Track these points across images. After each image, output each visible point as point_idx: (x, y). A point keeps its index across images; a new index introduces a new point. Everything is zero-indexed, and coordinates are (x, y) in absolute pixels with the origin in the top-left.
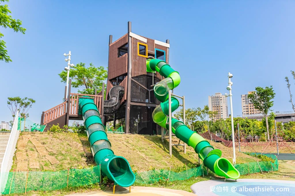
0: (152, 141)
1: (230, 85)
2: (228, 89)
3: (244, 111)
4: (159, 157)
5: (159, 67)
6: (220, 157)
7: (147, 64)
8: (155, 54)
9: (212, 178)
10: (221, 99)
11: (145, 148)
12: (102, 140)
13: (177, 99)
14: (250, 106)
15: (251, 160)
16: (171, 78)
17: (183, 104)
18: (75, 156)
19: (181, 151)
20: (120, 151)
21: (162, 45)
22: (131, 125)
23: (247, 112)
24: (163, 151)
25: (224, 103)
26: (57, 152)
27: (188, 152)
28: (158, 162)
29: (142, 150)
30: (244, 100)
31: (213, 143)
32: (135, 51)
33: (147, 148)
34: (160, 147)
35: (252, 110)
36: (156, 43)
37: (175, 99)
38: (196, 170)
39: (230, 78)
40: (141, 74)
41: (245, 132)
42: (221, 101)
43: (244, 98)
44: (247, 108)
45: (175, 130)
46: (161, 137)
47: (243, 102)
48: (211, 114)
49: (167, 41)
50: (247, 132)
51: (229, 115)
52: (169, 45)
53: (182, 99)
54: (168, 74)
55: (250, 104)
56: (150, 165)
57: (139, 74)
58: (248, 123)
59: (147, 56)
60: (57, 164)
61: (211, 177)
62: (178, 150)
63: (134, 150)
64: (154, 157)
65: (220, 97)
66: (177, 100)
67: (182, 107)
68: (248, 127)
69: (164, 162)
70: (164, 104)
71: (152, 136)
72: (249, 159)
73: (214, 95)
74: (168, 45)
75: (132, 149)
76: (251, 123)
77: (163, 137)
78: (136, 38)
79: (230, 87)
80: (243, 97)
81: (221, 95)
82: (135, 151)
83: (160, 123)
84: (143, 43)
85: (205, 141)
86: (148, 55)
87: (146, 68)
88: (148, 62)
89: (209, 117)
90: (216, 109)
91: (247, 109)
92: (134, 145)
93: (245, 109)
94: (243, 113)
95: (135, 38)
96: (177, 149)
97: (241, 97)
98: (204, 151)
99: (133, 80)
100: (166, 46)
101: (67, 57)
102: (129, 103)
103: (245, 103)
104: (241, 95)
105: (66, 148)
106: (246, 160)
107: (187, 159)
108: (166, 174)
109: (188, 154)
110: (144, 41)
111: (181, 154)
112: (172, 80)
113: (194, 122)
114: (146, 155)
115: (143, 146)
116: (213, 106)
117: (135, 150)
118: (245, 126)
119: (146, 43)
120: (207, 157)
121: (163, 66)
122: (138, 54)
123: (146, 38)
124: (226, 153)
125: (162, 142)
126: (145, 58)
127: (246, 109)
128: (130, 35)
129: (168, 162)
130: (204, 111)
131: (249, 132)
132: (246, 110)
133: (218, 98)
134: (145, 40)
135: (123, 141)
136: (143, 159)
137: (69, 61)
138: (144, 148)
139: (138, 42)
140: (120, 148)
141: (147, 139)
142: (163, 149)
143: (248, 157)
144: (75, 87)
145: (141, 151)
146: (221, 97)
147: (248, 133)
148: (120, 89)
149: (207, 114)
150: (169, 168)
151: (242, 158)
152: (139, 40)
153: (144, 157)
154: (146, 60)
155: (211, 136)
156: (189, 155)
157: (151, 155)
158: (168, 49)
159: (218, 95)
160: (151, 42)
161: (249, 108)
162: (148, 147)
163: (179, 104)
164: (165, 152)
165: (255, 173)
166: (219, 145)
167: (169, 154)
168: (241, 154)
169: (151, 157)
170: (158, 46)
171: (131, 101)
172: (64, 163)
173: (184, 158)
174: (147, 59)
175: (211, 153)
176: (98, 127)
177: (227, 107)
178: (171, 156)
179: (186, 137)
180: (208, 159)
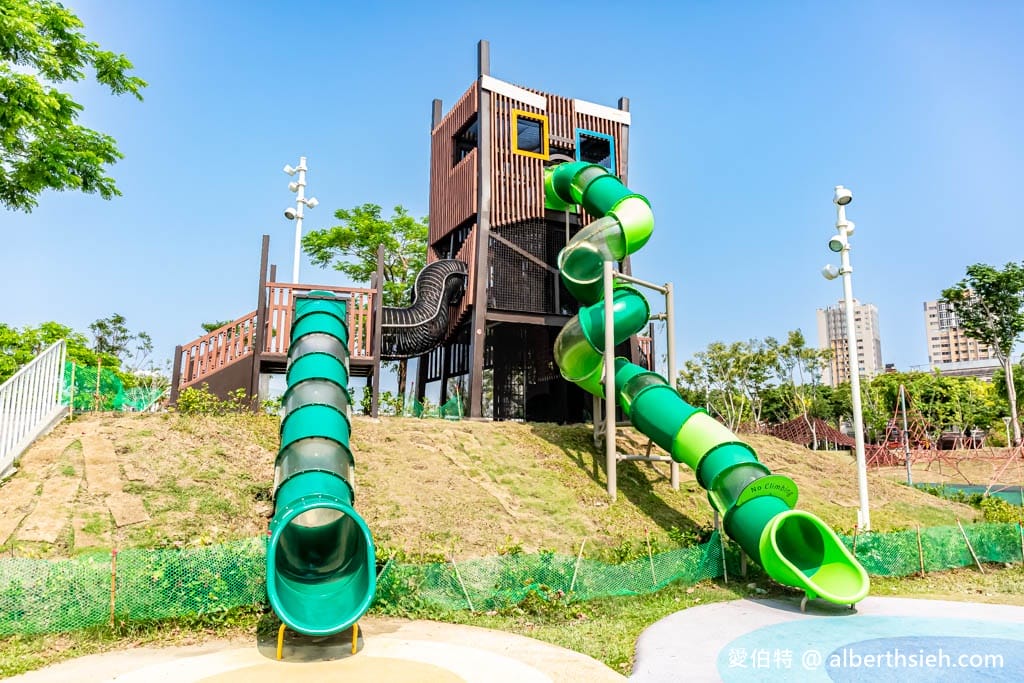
0: (556, 443)
1: (844, 231)
2: (836, 247)
3: (935, 354)
4: (563, 502)
5: (581, 187)
6: (791, 507)
7: (547, 181)
8: (577, 147)
9: (758, 590)
10: (857, 317)
11: (519, 470)
12: (312, 437)
13: (639, 294)
14: (956, 337)
15: (940, 515)
16: (616, 219)
17: (667, 313)
18: (229, 494)
19: (662, 479)
20: (414, 481)
21: (603, 118)
22: (502, 392)
23: (946, 357)
24: (587, 481)
25: (867, 329)
26: (158, 482)
27: (689, 484)
28: (556, 519)
29: (508, 476)
30: (935, 319)
31: (800, 452)
32: (502, 141)
33: (528, 469)
34: (581, 464)
35: (962, 348)
36: (581, 112)
37: (635, 292)
38: (696, 554)
39: (843, 207)
40: (524, 217)
41: (937, 419)
42: (857, 323)
43: (934, 312)
44: (945, 342)
45: (630, 403)
46: (592, 431)
47: (931, 324)
48: (813, 358)
49: (620, 101)
50: (942, 417)
51: (884, 367)
52: (628, 114)
53: (663, 292)
54: (609, 206)
55: (955, 329)
56: (517, 531)
57: (516, 216)
58: (945, 387)
59: (546, 157)
60: (139, 526)
61: (751, 586)
62: (649, 477)
63: (474, 474)
64: (543, 503)
66: (643, 298)
67: (665, 321)
68: (945, 400)
69: (578, 522)
70: (591, 313)
71: (566, 427)
72: (937, 510)
74: (622, 117)
75: (466, 473)
76: (957, 390)
77: (597, 428)
78: (506, 95)
79: (842, 238)
80: (931, 308)
82: (474, 479)
83: (584, 378)
84: (533, 112)
85: (735, 443)
86: (551, 153)
87: (543, 196)
88: (549, 176)
89: (806, 369)
90: (842, 349)
91: (946, 346)
92: (479, 459)
93: (938, 346)
94: (930, 358)
95: (503, 97)
96: (646, 471)
97: (925, 309)
98: (728, 482)
99: (498, 237)
100: (616, 121)
101: (294, 175)
102: (480, 314)
103: (937, 326)
104: (925, 304)
105: (205, 467)
106: (921, 516)
107: (678, 510)
108: (562, 572)
109: (690, 491)
110: (536, 106)
111: (660, 491)
112: (619, 224)
113: (763, 386)
114: (515, 493)
115: (512, 463)
116: (834, 338)
117: (479, 474)
118: (935, 399)
119: (543, 111)
120: (736, 507)
121: (593, 182)
122: (514, 150)
123: (542, 95)
124: (844, 488)
125: (595, 448)
126: (539, 160)
127: (943, 346)
128: (484, 86)
129: (595, 522)
130: (789, 349)
131: (949, 418)
132: (940, 350)
134: (540, 103)
135: (443, 443)
136: (499, 510)
137: (301, 190)
138: (515, 468)
139: (513, 107)
140: (421, 468)
141: (539, 438)
142: (589, 473)
143: (931, 504)
144: (362, 279)
145: (499, 478)
146: (857, 312)
147: (945, 421)
148: (453, 268)
149: (796, 359)
150: (577, 548)
151: (904, 505)
152: (518, 102)
153: (502, 502)
154: (542, 168)
155: (814, 431)
156: (692, 496)
157: (532, 495)
158: (624, 128)
160: (560, 106)
161: (953, 341)
162: (534, 466)
163: (648, 310)
164: (593, 483)
165: (952, 569)
166: (820, 460)
167: (607, 490)
168: (906, 492)
169: (530, 500)
170: (585, 119)
171: (490, 310)
172: (166, 524)
173: (667, 506)
174: (546, 163)
175: (753, 490)
176: (316, 392)
177: (878, 342)
178: (614, 500)
179: (666, 428)
180: (740, 513)
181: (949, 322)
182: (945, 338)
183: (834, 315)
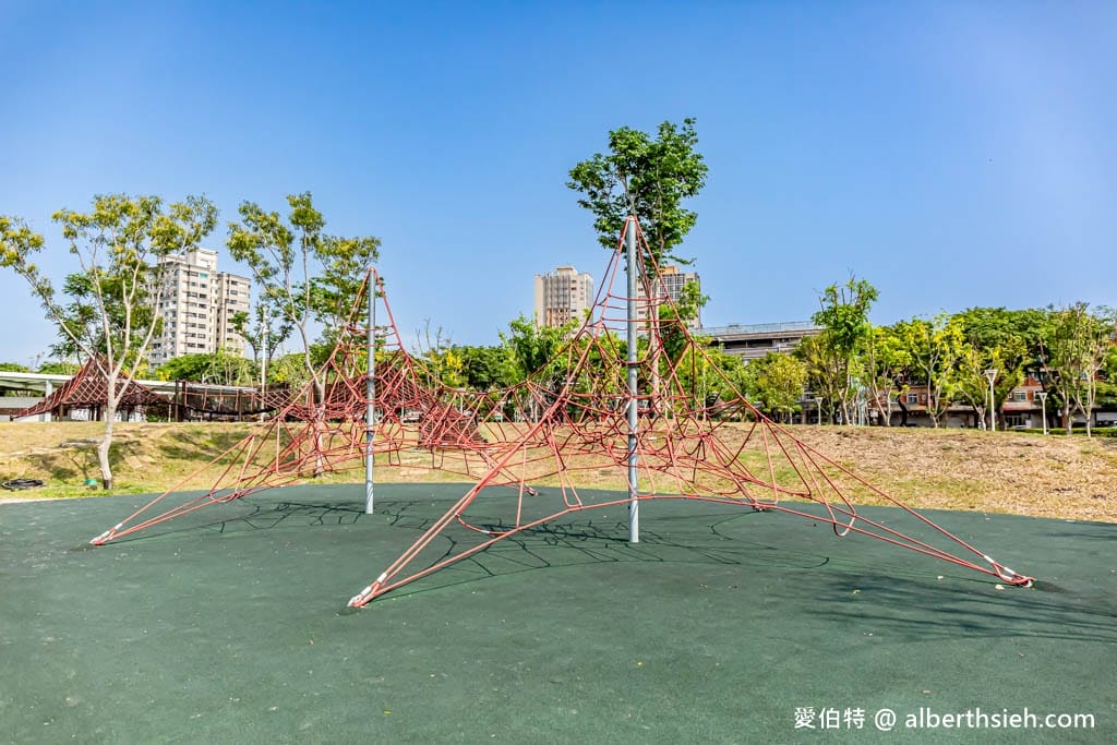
10: (573, 286)
25: (582, 299)
42: (572, 292)
65: (572, 279)
73: (552, 275)
81: (573, 274)
90: (557, 318)
116: (550, 307)
133: (564, 281)
146: (574, 281)
159: (564, 273)
183: (552, 281)
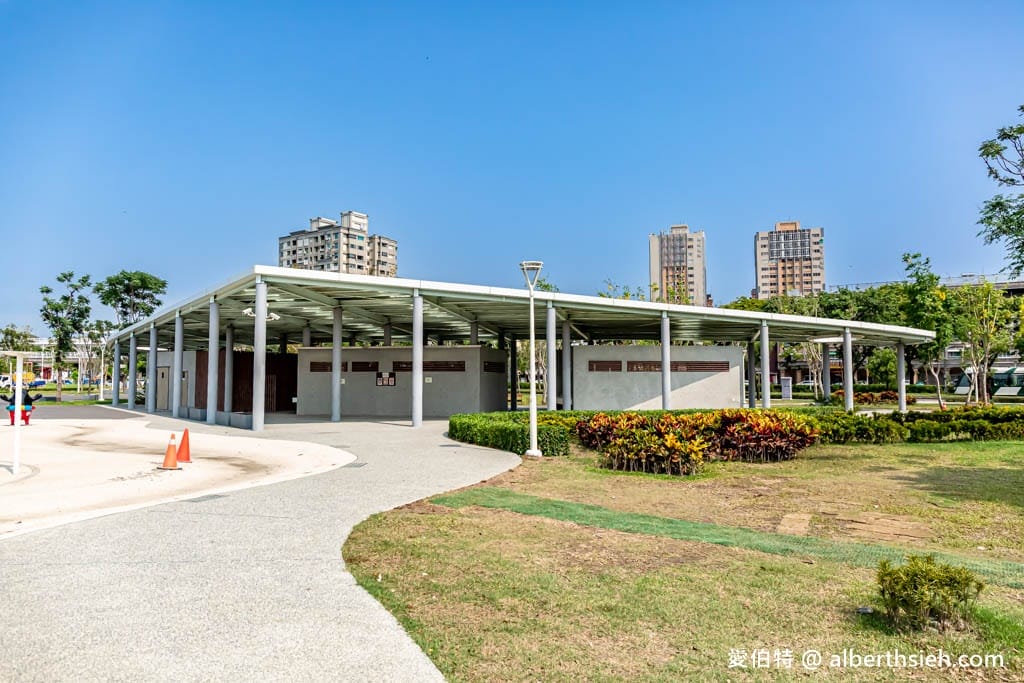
181: (779, 253)
182: (774, 269)
183: (668, 240)
